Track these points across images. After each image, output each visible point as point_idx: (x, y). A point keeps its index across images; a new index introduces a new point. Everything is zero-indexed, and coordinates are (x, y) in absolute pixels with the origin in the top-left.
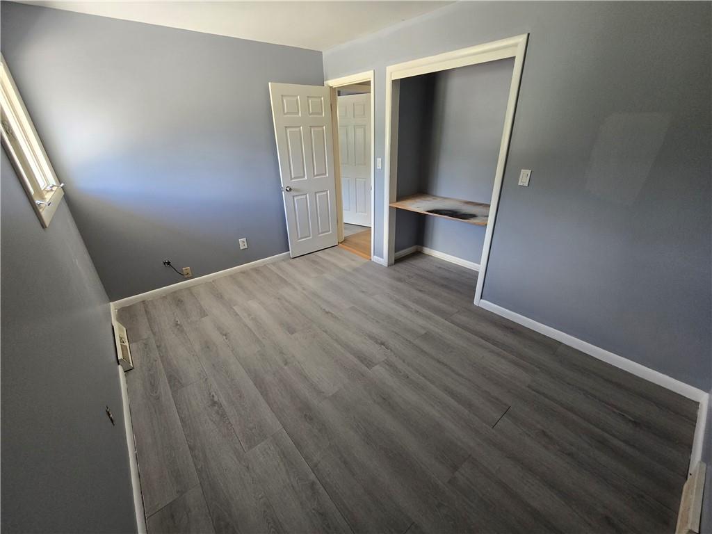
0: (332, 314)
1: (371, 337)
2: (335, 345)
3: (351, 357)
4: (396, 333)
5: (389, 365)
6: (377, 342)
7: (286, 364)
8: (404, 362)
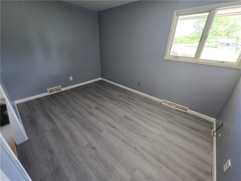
0: (112, 127)
1: (94, 116)
2: (107, 112)
3: (102, 109)
4: (84, 118)
5: (90, 107)
6: (93, 114)
7: (121, 106)
8: (86, 108)
